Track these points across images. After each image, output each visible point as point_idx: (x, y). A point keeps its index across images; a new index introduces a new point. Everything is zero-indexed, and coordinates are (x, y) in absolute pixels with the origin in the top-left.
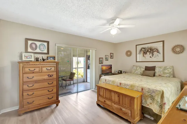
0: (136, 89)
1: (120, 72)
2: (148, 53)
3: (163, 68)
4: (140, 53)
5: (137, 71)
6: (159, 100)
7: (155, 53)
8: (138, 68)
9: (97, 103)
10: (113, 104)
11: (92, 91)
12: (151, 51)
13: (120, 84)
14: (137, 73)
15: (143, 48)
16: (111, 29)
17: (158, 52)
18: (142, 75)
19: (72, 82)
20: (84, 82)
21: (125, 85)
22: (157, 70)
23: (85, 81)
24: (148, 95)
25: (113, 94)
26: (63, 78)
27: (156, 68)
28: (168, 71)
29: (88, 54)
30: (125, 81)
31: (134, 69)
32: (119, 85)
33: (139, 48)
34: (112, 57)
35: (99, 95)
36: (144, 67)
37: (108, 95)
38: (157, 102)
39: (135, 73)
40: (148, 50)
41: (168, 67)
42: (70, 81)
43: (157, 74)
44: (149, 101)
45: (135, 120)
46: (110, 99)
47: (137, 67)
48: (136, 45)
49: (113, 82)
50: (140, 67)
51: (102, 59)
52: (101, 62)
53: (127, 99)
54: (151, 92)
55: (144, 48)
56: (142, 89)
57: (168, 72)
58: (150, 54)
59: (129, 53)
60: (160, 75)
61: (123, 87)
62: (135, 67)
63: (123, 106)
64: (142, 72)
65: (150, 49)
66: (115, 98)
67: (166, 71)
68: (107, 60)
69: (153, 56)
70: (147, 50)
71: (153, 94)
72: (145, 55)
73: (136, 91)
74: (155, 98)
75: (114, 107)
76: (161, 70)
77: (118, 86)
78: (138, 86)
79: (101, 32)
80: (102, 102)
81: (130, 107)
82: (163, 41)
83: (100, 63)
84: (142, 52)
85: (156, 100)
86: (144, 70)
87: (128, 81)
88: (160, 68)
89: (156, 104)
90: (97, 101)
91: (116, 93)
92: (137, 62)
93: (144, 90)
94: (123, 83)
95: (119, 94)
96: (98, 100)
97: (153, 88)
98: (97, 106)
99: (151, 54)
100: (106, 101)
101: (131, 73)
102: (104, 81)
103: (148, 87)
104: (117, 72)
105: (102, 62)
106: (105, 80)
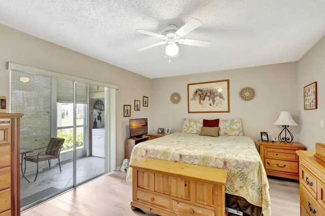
0: (214, 165)
2: (207, 98)
3: (229, 122)
4: (194, 98)
5: (191, 129)
6: (256, 180)
7: (217, 98)
8: (192, 123)
9: (132, 207)
10: (174, 203)
11: (111, 175)
12: (211, 95)
13: (181, 156)
14: (191, 131)
15: (199, 90)
16: (167, 45)
17: (221, 97)
18: (201, 135)
19: (54, 162)
20: (84, 156)
21: (191, 157)
22: (221, 125)
23: (88, 154)
24: (236, 172)
25: (173, 182)
26: (28, 155)
27: (220, 123)
28: (237, 126)
31: (186, 125)
32: (178, 159)
33: (193, 89)
34: (146, 104)
35: (137, 186)
36: (202, 122)
37: (160, 184)
38: (253, 183)
39: (188, 132)
40: (207, 93)
41: (236, 121)
42: (49, 159)
43: (221, 132)
44: (238, 183)
46: (167, 194)
47: (190, 121)
48: (188, 85)
49: (165, 153)
50: (196, 122)
51: (129, 107)
52: (127, 114)
54: (242, 167)
55: (201, 91)
56: (225, 163)
57: (237, 128)
58: (209, 100)
59: (176, 98)
60: (226, 134)
61: (187, 161)
62: (187, 122)
64: (200, 130)
65: (210, 93)
66: (179, 189)
67: (234, 127)
68: (138, 110)
69: (214, 103)
70: (205, 93)
71: (245, 171)
72: (202, 101)
73: (213, 167)
74: (249, 178)
75: (176, 210)
76: (227, 125)
77: (176, 161)
78: (216, 158)
79: (143, 49)
80: (145, 202)
81: (213, 203)
82: (228, 81)
83: (124, 116)
84: (198, 97)
85: (252, 179)
86: (202, 126)
87: (194, 148)
88: (225, 123)
89: (251, 188)
90: (132, 201)
91: (179, 179)
92: (189, 112)
93: (228, 165)
94: (186, 154)
95: (188, 181)
96: (136, 199)
97: (243, 159)
98: (133, 212)
99: (211, 100)
100: (155, 197)
101: (181, 132)
102: (144, 154)
103: (234, 157)
104: (154, 131)
105: (129, 114)
106: (147, 151)
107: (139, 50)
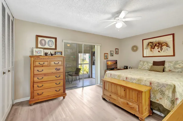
0: (144, 84)
1: (126, 68)
2: (156, 48)
3: (174, 63)
4: (147, 48)
5: (144, 66)
6: (170, 95)
7: (164, 47)
8: (145, 63)
9: (102, 97)
10: (119, 98)
11: (97, 86)
12: (160, 45)
13: (126, 78)
14: (144, 68)
15: (151, 43)
16: (116, 23)
17: (167, 46)
18: (150, 70)
19: (78, 77)
20: (89, 77)
21: (131, 79)
22: (167, 65)
23: (91, 77)
24: (157, 89)
25: (119, 88)
26: (70, 73)
27: (166, 63)
28: (180, 65)
29: (93, 50)
30: (131, 75)
31: (141, 65)
33: (146, 42)
34: (117, 53)
35: (104, 88)
36: (152, 62)
37: (113, 89)
38: (168, 97)
39: (142, 68)
40: (156, 44)
41: (179, 62)
42: (76, 76)
43: (167, 69)
44: (158, 96)
45: (143, 116)
46: (116, 94)
47: (144, 62)
48: (143, 40)
49: (119, 76)
50: (148, 62)
51: (107, 54)
52: (106, 57)
53: (134, 93)
54: (161, 86)
55: (152, 43)
56: (151, 84)
57: (180, 67)
58: (158, 48)
59: (135, 49)
60: (170, 71)
61: (130, 81)
62: (142, 63)
63: (130, 100)
64: (149, 67)
66: (121, 92)
67: (178, 66)
68: (112, 56)
69: (161, 50)
70: (155, 44)
71: (164, 89)
72: (152, 50)
73: (144, 85)
74: (166, 93)
75: (120, 102)
76: (172, 65)
77: (124, 80)
78: (146, 81)
80: (107, 96)
81: (137, 101)
82: (173, 35)
83: (105, 59)
85: (167, 94)
86: (152, 65)
87: (135, 75)
88: (170, 63)
89: (166, 99)
90: (102, 95)
91: (122, 87)
92: (143, 57)
93: (152, 85)
94: (129, 77)
95: (125, 88)
96: (104, 94)
97: (163, 82)
98: (102, 99)
99: (159, 49)
100: (111, 95)
101: (137, 68)
102: (110, 76)
103: (157, 81)
104: (122, 67)
105: (107, 57)
106: (111, 75)
107: (105, 27)
